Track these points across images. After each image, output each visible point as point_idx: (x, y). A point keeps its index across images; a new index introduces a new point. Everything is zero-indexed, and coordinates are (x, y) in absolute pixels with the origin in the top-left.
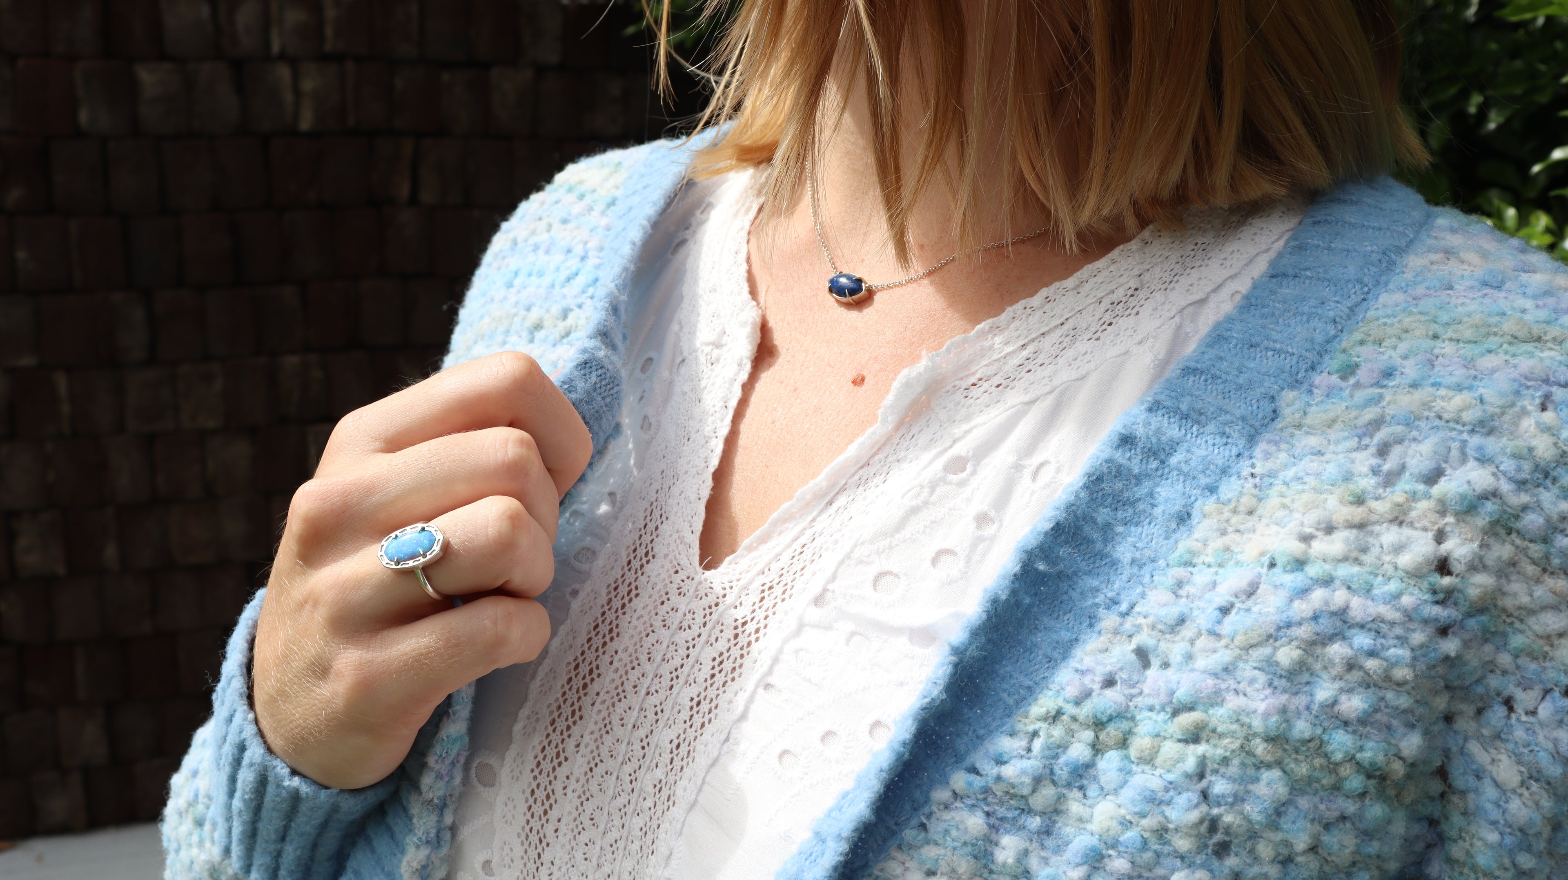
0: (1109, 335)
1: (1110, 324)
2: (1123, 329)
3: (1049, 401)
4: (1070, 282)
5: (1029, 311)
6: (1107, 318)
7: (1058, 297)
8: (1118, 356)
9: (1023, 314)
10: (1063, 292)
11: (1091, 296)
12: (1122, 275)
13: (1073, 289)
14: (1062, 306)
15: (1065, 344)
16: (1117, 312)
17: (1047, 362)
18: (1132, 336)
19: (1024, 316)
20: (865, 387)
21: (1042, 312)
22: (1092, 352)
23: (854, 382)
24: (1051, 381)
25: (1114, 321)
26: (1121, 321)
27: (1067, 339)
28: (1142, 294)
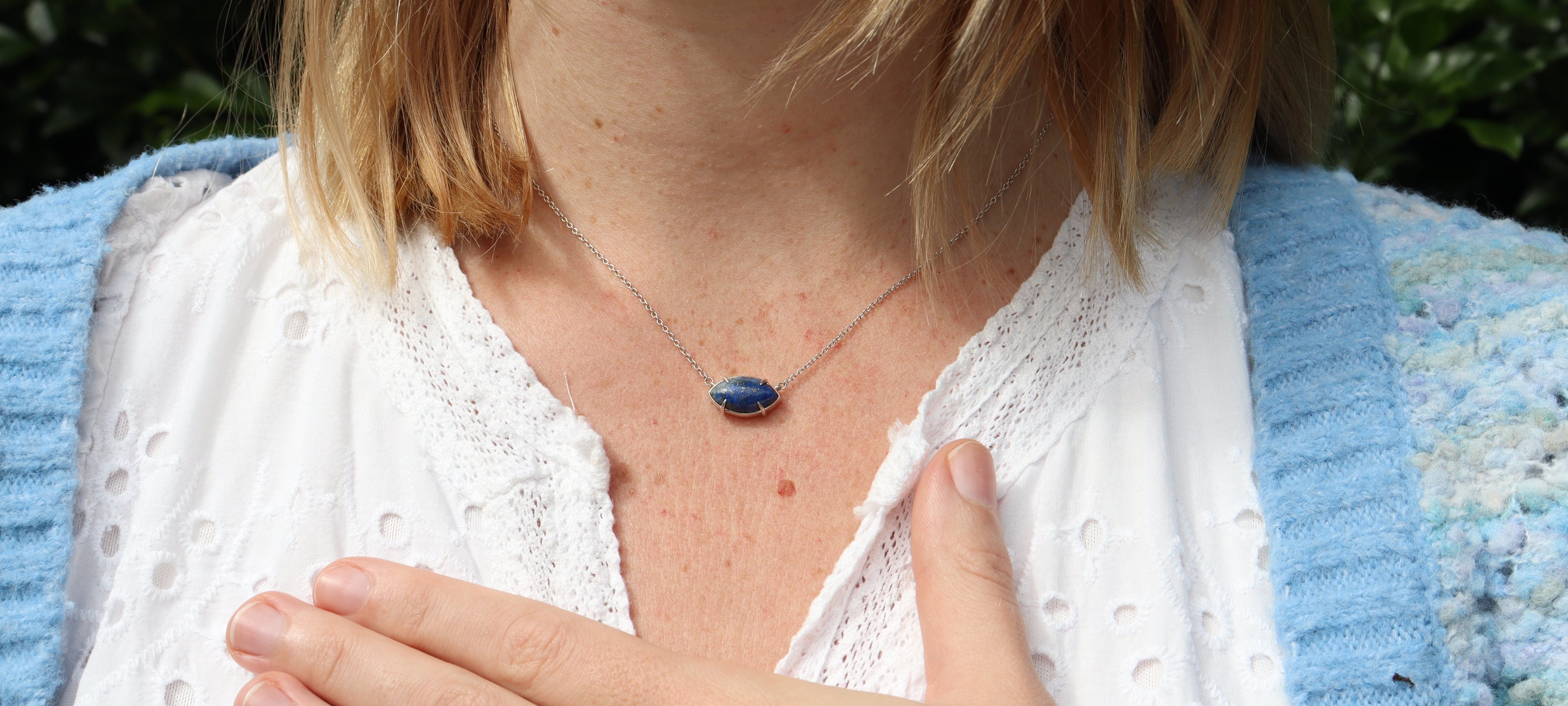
0: (1089, 358)
1: (1083, 345)
2: (1100, 346)
3: (1061, 450)
4: (1016, 305)
5: (985, 348)
6: (1077, 337)
7: (1011, 325)
8: (1111, 380)
9: (981, 353)
10: (1014, 318)
11: (1046, 318)
12: (1065, 289)
13: (1023, 313)
14: (1021, 336)
15: (1046, 379)
16: (1084, 330)
17: (1035, 404)
18: (1113, 353)
19: (984, 355)
20: (797, 497)
21: (1000, 346)
22: (1080, 382)
23: (781, 493)
24: (1050, 427)
25: (1086, 340)
26: (1093, 338)
27: (1046, 372)
28: (1098, 303)
